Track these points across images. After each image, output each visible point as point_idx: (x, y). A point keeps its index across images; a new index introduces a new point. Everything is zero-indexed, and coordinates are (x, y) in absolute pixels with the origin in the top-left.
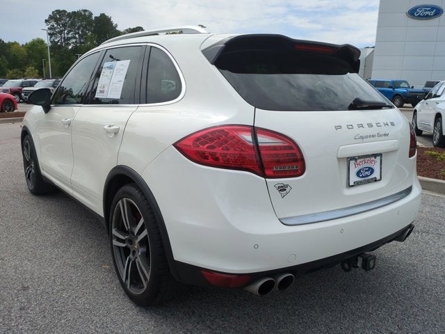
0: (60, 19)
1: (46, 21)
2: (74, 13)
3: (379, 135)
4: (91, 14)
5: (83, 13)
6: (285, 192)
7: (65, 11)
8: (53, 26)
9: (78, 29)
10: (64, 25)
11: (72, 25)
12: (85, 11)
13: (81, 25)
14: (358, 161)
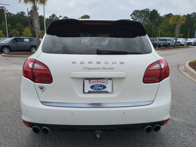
0: (136, 14)
1: (131, 15)
2: (142, 11)
4: (149, 10)
5: (146, 10)
6: (43, 90)
7: (138, 10)
8: (133, 17)
9: (143, 17)
10: (137, 16)
11: (141, 15)
12: (147, 9)
13: (145, 16)
14: (92, 81)
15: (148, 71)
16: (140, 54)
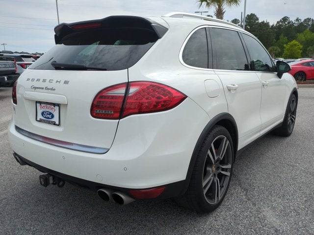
3: (47, 89)
14: (42, 105)
15: (99, 98)
16: (105, 70)
